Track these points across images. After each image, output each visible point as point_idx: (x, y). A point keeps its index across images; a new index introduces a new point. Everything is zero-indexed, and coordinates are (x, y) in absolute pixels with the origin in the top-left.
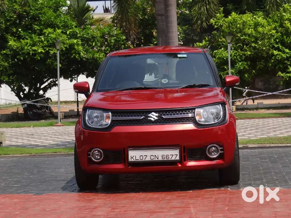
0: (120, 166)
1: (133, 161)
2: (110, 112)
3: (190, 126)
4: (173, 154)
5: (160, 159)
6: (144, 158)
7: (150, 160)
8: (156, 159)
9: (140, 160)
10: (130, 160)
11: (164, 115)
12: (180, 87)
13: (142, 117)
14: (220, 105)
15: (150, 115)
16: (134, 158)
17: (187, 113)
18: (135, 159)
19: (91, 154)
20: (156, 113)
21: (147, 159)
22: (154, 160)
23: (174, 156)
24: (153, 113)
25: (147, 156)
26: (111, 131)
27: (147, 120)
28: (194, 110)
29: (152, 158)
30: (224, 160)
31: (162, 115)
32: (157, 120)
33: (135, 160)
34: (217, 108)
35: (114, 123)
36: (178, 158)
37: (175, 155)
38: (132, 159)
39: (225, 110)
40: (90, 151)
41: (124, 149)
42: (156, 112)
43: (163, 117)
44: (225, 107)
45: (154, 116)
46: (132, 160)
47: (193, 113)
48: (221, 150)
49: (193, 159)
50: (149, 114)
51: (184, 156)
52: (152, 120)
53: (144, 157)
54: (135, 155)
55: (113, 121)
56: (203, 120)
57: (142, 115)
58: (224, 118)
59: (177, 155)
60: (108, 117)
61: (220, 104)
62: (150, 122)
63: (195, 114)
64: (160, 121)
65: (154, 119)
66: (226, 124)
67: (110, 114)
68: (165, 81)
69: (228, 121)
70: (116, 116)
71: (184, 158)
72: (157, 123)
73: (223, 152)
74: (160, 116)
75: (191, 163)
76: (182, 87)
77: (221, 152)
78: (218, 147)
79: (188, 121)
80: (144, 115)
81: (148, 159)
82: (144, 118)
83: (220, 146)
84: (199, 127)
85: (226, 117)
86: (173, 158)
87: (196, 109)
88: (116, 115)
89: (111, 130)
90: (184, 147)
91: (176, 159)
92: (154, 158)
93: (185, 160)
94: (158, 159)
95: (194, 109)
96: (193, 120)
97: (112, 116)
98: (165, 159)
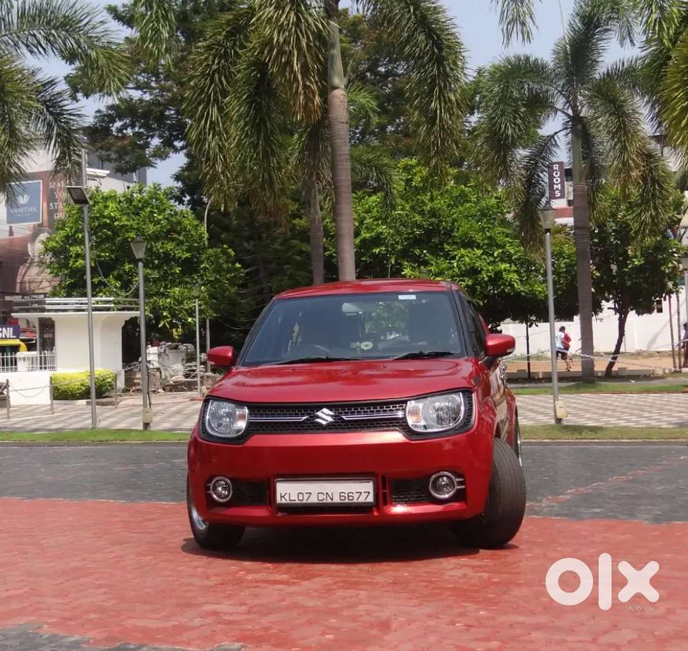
0: (261, 512)
1: (285, 504)
2: (246, 408)
3: (394, 437)
4: (361, 491)
5: (337, 500)
6: (306, 498)
7: (317, 501)
8: (329, 501)
9: (297, 501)
10: (279, 500)
11: (346, 413)
12: (394, 356)
13: (304, 418)
14: (461, 394)
15: (319, 413)
16: (287, 497)
17: (390, 410)
18: (288, 499)
19: (211, 488)
20: (332, 410)
21: (311, 501)
22: (325, 501)
23: (364, 496)
24: (325, 410)
25: (310, 493)
26: (245, 445)
27: (313, 423)
28: (404, 405)
29: (321, 497)
30: (466, 503)
31: (341, 413)
32: (331, 423)
33: (288, 501)
34: (453, 401)
35: (252, 428)
36: (371, 499)
37: (365, 492)
38: (283, 499)
39: (470, 404)
40: (210, 482)
41: (269, 480)
42: (330, 408)
43: (344, 417)
44: (471, 397)
45: (325, 416)
46: (283, 501)
47: (403, 409)
48: (460, 483)
49: (402, 501)
50: (317, 411)
51: (384, 494)
52: (322, 424)
53: (306, 496)
54: (289, 492)
55: (250, 425)
56: (423, 423)
57: (304, 414)
58: (467, 419)
59: (369, 493)
60: (242, 417)
61: (460, 391)
62: (318, 427)
63: (405, 412)
64: (337, 426)
65: (327, 421)
66: (472, 431)
67: (246, 411)
68: (366, 346)
69: (475, 426)
70: (256, 415)
71: (382, 498)
72: (331, 429)
73: (464, 487)
74: (338, 416)
75: (399, 509)
76: (396, 358)
77: (459, 487)
78: (453, 477)
79: (393, 426)
80: (308, 414)
81: (313, 500)
82: (307, 419)
83: (459, 476)
84: (414, 437)
85: (471, 418)
86: (362, 500)
87: (409, 402)
88: (256, 412)
89: (245, 442)
90: (384, 478)
91: (368, 500)
92: (325, 497)
93: (385, 503)
94: (332, 499)
95: (405, 402)
96: (401, 424)
97: (250, 414)
98: (347, 501)
